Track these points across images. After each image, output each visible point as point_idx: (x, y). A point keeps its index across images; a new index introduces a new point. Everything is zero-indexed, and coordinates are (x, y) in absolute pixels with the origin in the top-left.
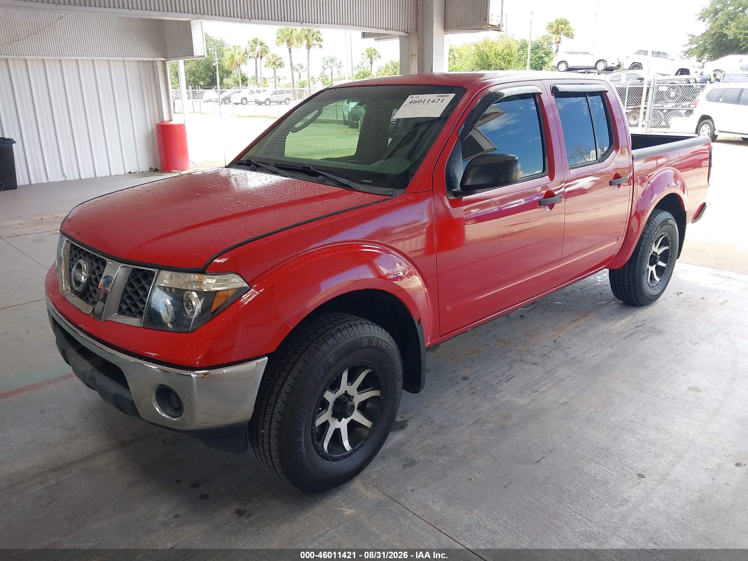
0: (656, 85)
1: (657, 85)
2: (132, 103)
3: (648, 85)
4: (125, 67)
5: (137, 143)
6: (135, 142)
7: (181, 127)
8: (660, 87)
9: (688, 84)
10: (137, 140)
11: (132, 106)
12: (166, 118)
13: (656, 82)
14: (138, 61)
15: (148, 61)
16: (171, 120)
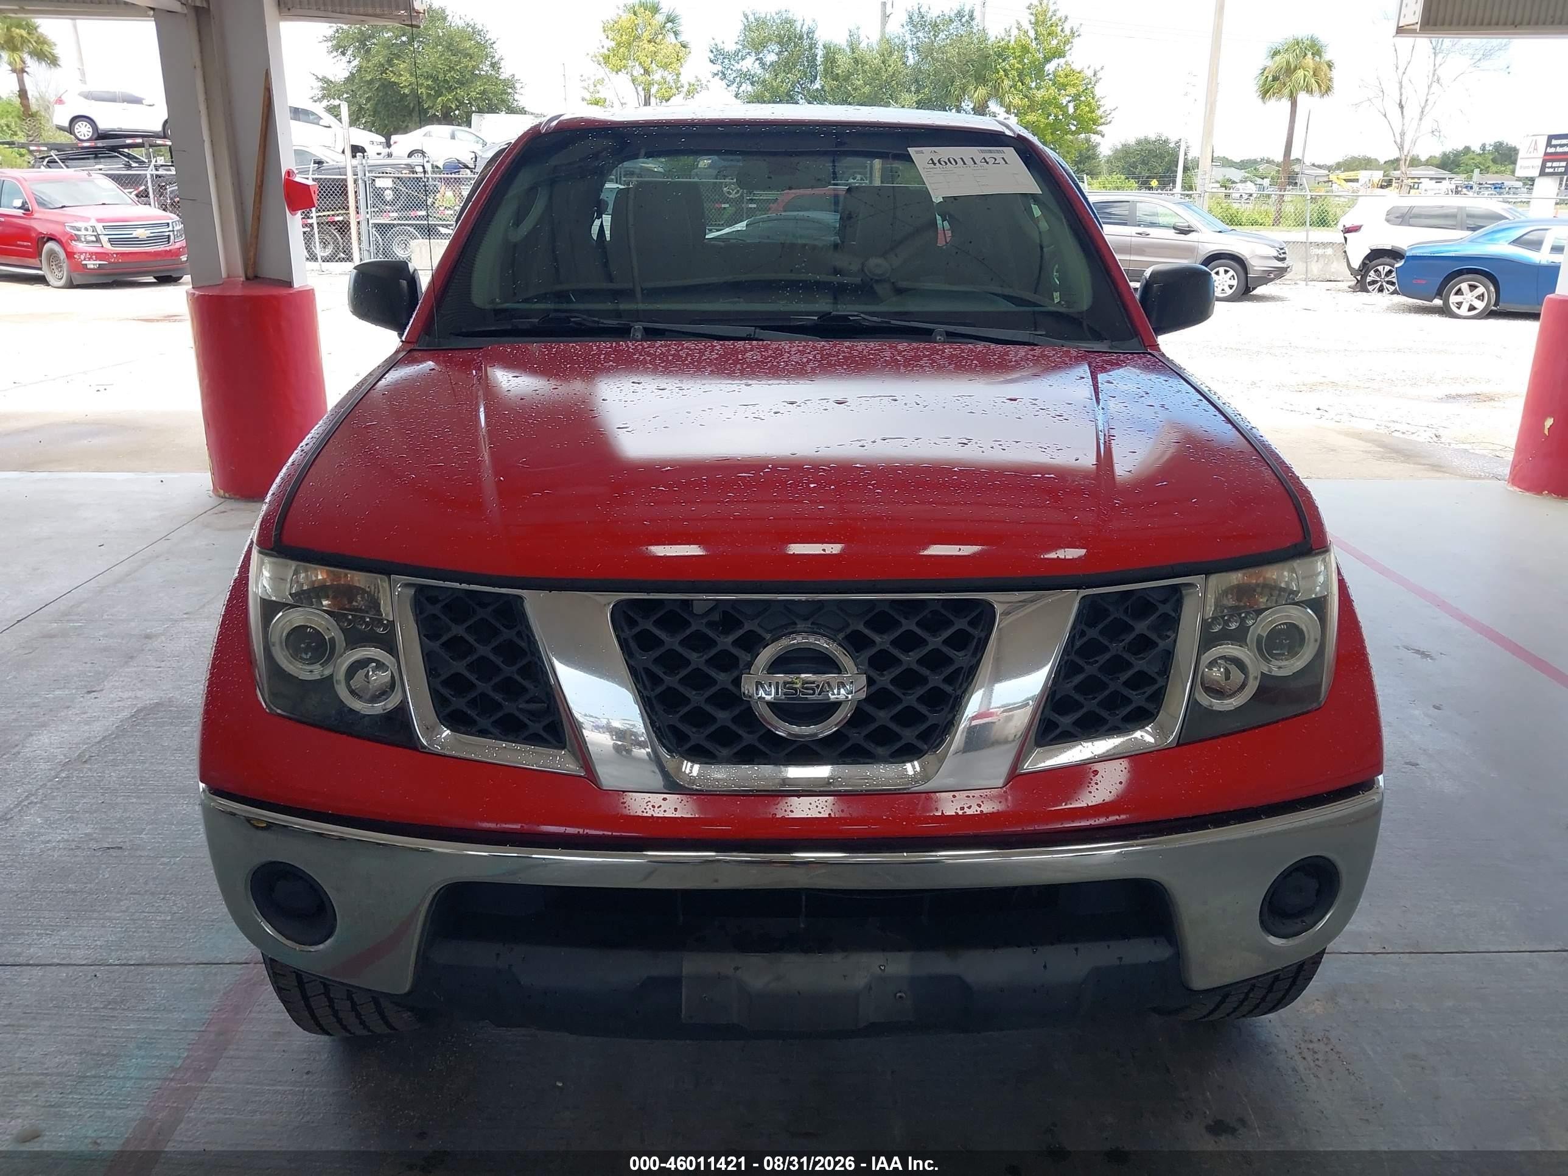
0: (367, 174)
1: (371, 175)
3: (354, 175)
8: (377, 180)
9: (412, 175)
13: (366, 168)
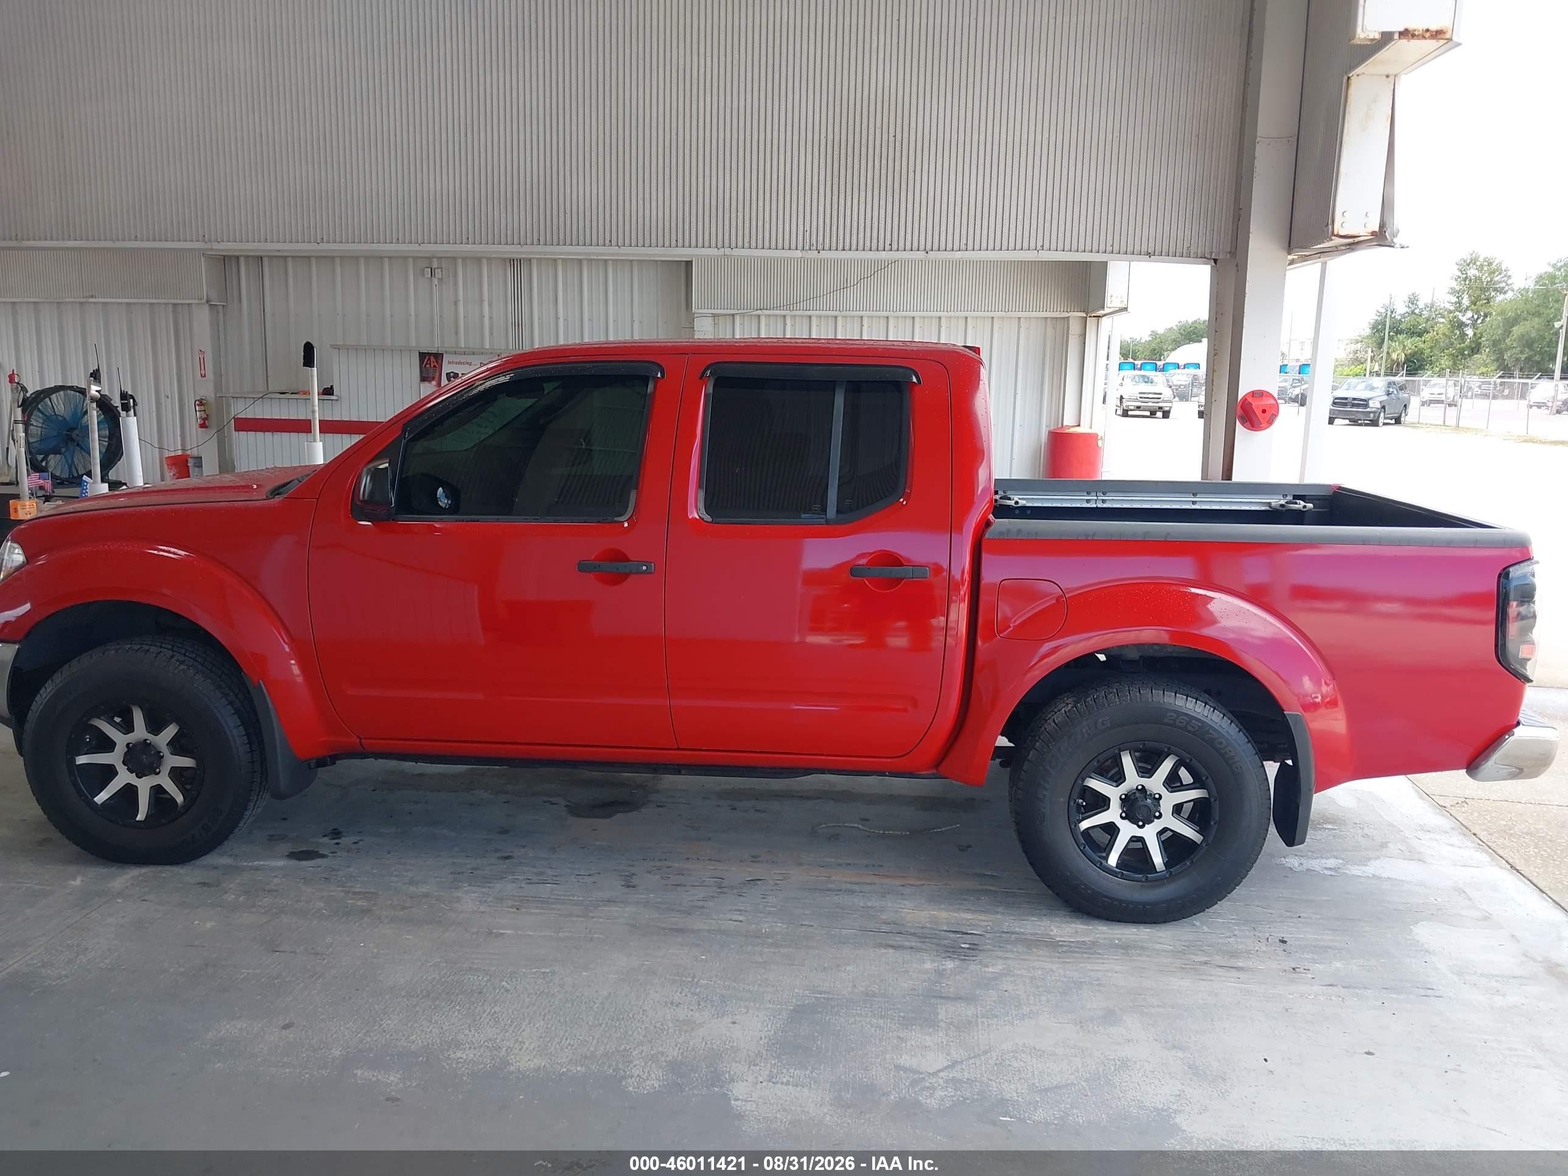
2: (1019, 391)
4: (1019, 327)
5: (1015, 462)
6: (1012, 459)
7: (1090, 440)
10: (1015, 456)
11: (1019, 397)
12: (1069, 420)
14: (1046, 318)
15: (1057, 318)
16: (1079, 425)
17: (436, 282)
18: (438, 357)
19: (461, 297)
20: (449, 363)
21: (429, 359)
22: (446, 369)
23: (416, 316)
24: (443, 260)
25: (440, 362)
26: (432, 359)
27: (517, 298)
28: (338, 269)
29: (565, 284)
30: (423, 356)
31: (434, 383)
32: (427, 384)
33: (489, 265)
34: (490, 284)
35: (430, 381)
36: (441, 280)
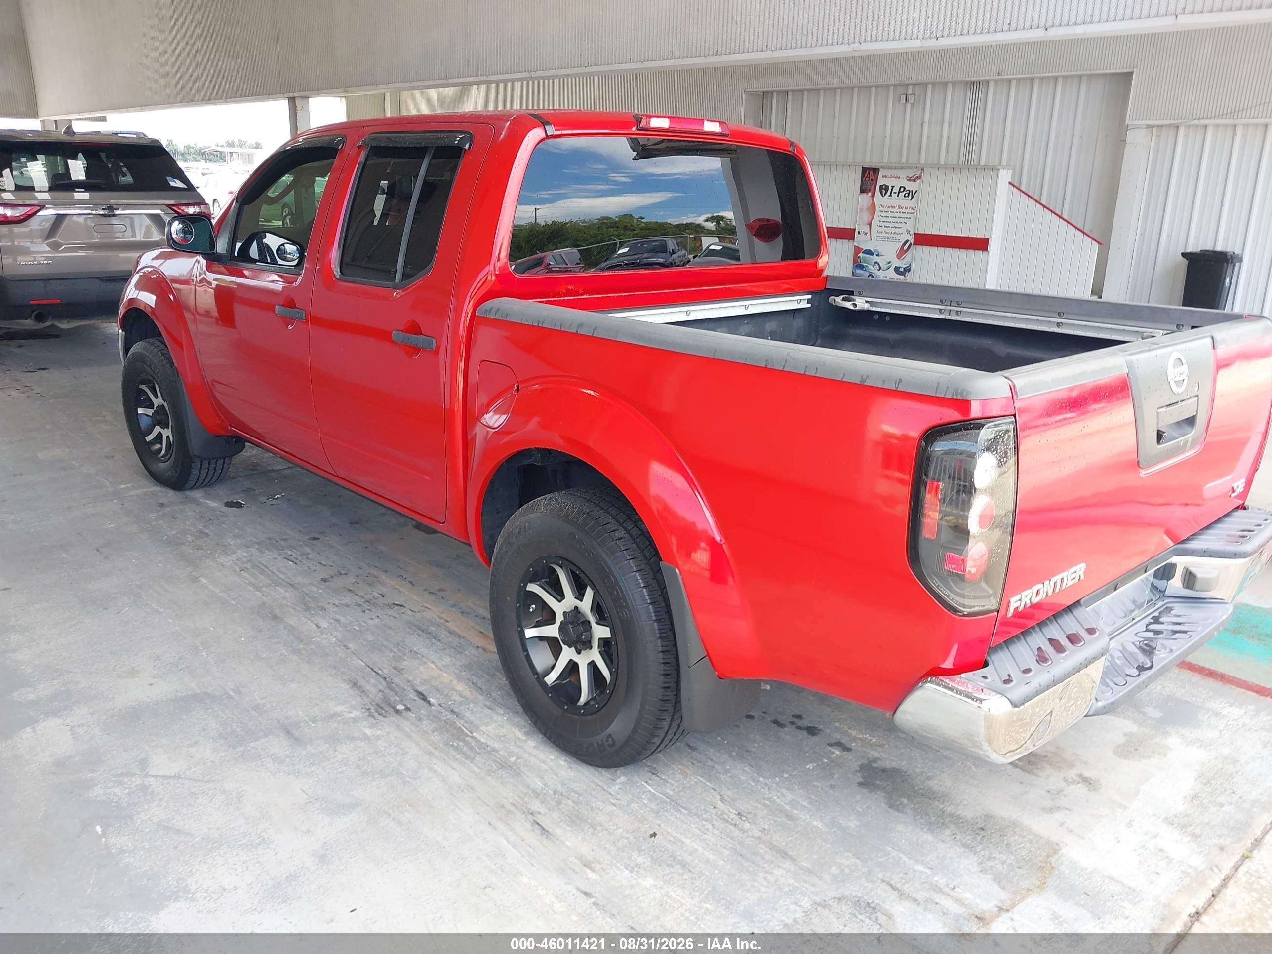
17: (909, 106)
18: (876, 171)
19: (927, 119)
20: (883, 177)
21: (869, 173)
22: (881, 181)
23: (891, 137)
24: (917, 87)
25: (876, 176)
26: (871, 172)
27: (972, 120)
28: (838, 98)
29: (1016, 101)
30: (865, 170)
31: (870, 194)
32: (864, 195)
33: (953, 89)
34: (952, 107)
35: (867, 193)
36: (913, 104)
